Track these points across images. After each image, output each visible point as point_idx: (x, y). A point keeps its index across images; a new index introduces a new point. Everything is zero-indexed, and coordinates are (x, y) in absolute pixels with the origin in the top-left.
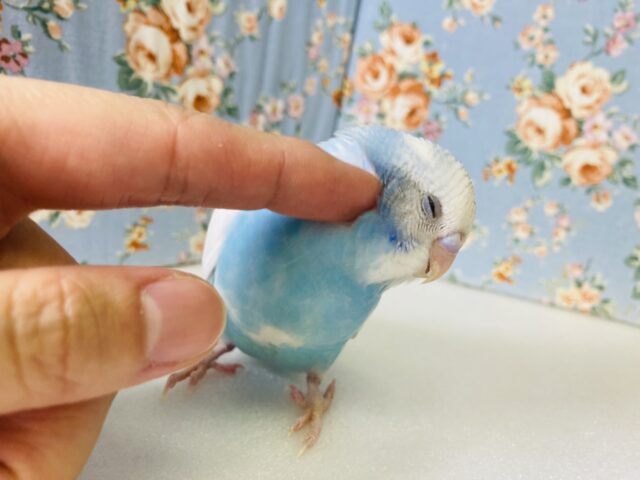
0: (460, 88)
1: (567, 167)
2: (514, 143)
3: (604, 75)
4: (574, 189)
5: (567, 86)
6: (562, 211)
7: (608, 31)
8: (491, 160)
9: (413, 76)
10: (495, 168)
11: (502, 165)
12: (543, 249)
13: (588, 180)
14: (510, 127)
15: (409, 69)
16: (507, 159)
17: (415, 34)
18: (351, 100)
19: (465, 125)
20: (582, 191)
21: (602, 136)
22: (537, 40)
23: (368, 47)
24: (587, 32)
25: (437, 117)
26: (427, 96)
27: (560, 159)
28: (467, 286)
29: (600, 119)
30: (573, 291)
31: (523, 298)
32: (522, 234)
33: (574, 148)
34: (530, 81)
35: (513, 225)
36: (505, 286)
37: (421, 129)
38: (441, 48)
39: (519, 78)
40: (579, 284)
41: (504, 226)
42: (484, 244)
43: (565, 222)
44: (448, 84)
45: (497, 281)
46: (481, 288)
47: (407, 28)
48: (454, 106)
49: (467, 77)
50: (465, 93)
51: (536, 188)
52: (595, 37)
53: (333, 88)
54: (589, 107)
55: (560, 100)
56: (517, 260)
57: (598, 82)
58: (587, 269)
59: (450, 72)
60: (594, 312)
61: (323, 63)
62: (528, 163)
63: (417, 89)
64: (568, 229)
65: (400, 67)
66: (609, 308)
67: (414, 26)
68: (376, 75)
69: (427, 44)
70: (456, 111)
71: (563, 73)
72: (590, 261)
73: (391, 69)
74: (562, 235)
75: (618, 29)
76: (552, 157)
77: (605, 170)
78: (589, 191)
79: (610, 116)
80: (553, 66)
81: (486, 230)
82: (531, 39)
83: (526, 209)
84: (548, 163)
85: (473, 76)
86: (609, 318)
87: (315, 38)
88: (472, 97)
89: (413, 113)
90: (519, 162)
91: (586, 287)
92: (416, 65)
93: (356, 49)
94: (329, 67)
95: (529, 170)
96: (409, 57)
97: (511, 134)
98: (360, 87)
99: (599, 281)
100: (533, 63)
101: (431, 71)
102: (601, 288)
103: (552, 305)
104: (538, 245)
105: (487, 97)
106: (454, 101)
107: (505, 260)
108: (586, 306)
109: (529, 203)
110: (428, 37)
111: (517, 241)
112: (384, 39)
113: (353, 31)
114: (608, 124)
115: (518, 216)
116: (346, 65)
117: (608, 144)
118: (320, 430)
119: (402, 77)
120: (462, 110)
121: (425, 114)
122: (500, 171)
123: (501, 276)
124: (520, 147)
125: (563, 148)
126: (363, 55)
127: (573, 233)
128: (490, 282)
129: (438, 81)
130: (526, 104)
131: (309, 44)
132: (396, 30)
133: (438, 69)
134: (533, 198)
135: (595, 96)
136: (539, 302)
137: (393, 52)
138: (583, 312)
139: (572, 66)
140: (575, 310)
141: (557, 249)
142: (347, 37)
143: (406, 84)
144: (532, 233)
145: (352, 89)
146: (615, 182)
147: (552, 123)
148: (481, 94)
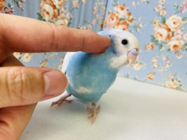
0: (137, 23)
1: (169, 46)
2: (153, 39)
3: (180, 18)
4: (171, 52)
5: (169, 22)
6: (168, 59)
7: (181, 6)
8: (147, 44)
9: (124, 19)
10: (148, 46)
11: (150, 45)
12: (162, 70)
13: (176, 49)
14: (152, 34)
16: (151, 44)
17: (124, 7)
18: (106, 26)
19: (139, 33)
21: (180, 37)
22: (160, 8)
23: (110, 11)
24: (175, 6)
26: (128, 25)
27: (167, 43)
28: (139, 81)
29: (179, 31)
30: (171, 82)
31: (156, 84)
32: (156, 66)
33: (171, 40)
34: (158, 21)
35: (153, 63)
36: (150, 81)
39: (155, 20)
40: (173, 80)
41: (151, 63)
42: (144, 68)
43: (168, 62)
44: (134, 22)
45: (148, 79)
46: (144, 82)
47: (122, 6)
48: (135, 28)
49: (139, 20)
50: (139, 24)
51: (160, 52)
52: (177, 8)
53: (100, 23)
54: (176, 28)
55: (167, 26)
56: (154, 73)
57: (178, 20)
58: (175, 76)
59: (134, 18)
60: (177, 89)
61: (97, 16)
62: (157, 45)
63: (125, 23)
64: (169, 64)
65: (120, 17)
66: (182, 87)
67: (124, 5)
68: (113, 19)
69: (128, 10)
70: (136, 29)
71: (168, 18)
72: (176, 73)
73: (117, 17)
74: (168, 66)
75: (184, 5)
76: (165, 43)
77: (181, 47)
78: (176, 53)
79: (182, 31)
80: (165, 16)
81: (145, 65)
82: (159, 8)
83: (157, 58)
84: (163, 45)
86: (182, 90)
87: (95, 8)
88: (141, 25)
90: (155, 44)
91: (175, 81)
92: (125, 16)
93: (107, 12)
94: (99, 17)
95: (158, 47)
96: (122, 14)
97: (152, 36)
98: (108, 22)
99: (179, 79)
100: (159, 15)
101: (129, 18)
102: (179, 81)
103: (165, 86)
104: (161, 69)
105: (145, 25)
106: (136, 26)
107: (151, 73)
108: (175, 87)
109: (158, 57)
111: (154, 67)
112: (115, 9)
113: (106, 6)
114: (182, 33)
115: (154, 60)
116: (104, 16)
117: (181, 39)
118: (95, 118)
119: (120, 20)
120: (138, 29)
122: (149, 47)
123: (150, 78)
124: (155, 40)
125: (168, 40)
126: (109, 13)
127: (171, 65)
128: (146, 80)
129: (131, 21)
130: (157, 27)
131: (93, 10)
132: (119, 6)
133: (131, 17)
134: (159, 55)
135: (178, 25)
136: (161, 86)
137: (118, 12)
138: (174, 88)
139: (171, 16)
140: (172, 88)
141: (166, 70)
142: (104, 8)
143: (121, 22)
144: (159, 65)
145: (106, 23)
146: (184, 50)
147: (165, 33)
148: (143, 25)
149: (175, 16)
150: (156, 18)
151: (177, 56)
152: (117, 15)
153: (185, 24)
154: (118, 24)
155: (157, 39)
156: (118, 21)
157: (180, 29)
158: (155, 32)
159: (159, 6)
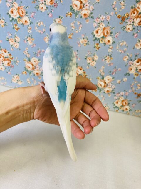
0: (16, 60)
1: (34, 73)
2: (26, 69)
10: (24, 72)
14: (25, 66)
15: (6, 56)
16: (25, 71)
17: (6, 51)
19: (17, 65)
20: (37, 77)
21: (38, 69)
25: (13, 64)
26: (10, 61)
29: (38, 66)
32: (29, 83)
33: (34, 70)
37: (10, 66)
38: (11, 53)
39: (25, 59)
44: (13, 59)
49: (16, 58)
50: (17, 61)
51: (30, 76)
52: (35, 54)
57: (36, 60)
62: (28, 72)
63: (8, 60)
70: (16, 63)
73: (3, 56)
75: (38, 53)
81: (24, 82)
85: (17, 58)
88: (18, 61)
89: (8, 63)
92: (8, 56)
96: (6, 55)
97: (25, 67)
100: (26, 57)
104: (32, 84)
105: (20, 61)
106: (15, 62)
109: (29, 78)
110: (8, 51)
114: (39, 67)
115: (28, 80)
117: (40, 70)
119: (5, 58)
120: (17, 63)
121: (10, 64)
129: (12, 58)
132: (3, 50)
133: (11, 57)
137: (3, 54)
139: (32, 58)
143: (6, 59)
148: (19, 61)
149: (34, 58)
150: (25, 58)
151: (39, 79)
152: (2, 55)
153: (40, 63)
154: (5, 60)
155: (27, 69)
156: (4, 58)
157: (38, 65)
158: (26, 65)
159: (25, 52)
